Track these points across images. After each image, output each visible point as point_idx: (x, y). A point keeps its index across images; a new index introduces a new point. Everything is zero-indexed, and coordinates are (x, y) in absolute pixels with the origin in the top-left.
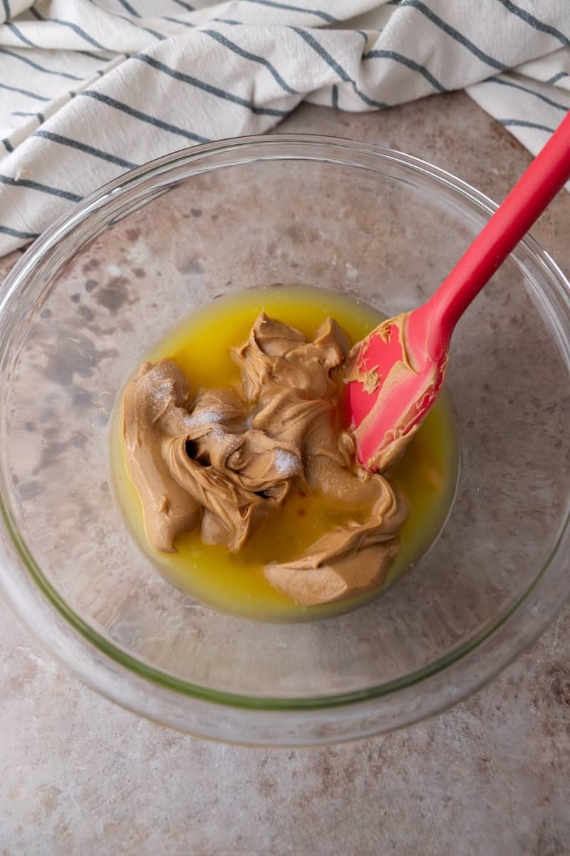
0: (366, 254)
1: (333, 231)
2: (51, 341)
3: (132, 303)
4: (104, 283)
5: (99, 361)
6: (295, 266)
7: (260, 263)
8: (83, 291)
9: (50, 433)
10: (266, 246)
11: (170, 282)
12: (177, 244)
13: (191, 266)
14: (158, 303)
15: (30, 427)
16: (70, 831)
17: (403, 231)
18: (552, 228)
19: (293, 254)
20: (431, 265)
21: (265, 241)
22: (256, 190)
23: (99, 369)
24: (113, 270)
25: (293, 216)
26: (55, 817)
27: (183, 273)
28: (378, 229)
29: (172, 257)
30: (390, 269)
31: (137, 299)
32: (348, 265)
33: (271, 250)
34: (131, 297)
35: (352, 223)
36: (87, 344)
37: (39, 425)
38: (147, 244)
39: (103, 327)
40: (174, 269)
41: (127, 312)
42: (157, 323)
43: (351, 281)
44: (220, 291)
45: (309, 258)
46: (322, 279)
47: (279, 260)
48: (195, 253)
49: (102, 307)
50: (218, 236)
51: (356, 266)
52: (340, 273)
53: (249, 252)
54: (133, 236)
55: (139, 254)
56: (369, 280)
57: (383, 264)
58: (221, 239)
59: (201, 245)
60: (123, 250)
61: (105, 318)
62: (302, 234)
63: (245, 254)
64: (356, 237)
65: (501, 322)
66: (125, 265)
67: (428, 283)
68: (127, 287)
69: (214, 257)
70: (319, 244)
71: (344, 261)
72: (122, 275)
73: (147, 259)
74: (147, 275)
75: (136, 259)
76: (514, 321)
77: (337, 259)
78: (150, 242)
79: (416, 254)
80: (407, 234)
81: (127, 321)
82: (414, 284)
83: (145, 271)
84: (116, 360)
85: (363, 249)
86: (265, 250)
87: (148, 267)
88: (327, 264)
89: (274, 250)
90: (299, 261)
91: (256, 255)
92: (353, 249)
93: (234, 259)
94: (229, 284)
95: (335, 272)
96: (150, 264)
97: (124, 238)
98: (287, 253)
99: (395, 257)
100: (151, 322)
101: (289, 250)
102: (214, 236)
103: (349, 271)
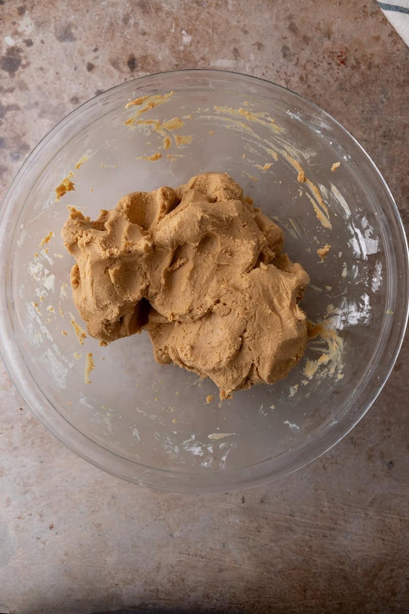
0: (198, 23)
1: (172, 3)
3: (24, 67)
4: (4, 52)
5: (6, 113)
6: (144, 34)
7: (117, 32)
10: (122, 17)
11: (52, 48)
12: (55, 18)
13: (66, 35)
14: (44, 66)
17: (226, 3)
19: (143, 25)
20: (245, 32)
21: (121, 12)
23: (6, 119)
24: (9, 41)
27: (61, 41)
29: (52, 28)
30: (215, 36)
31: (28, 64)
32: (183, 32)
33: (126, 20)
34: (24, 62)
38: (32, 19)
39: (6, 87)
40: (54, 38)
41: (22, 74)
42: (45, 84)
43: (185, 46)
44: (90, 57)
45: (155, 27)
46: (163, 44)
47: (132, 29)
48: (68, 23)
49: (4, 72)
50: (85, 9)
51: (190, 33)
52: (178, 39)
53: (109, 22)
54: (21, 11)
55: (27, 26)
56: (199, 45)
57: (210, 31)
58: (88, 11)
59: (73, 17)
60: (14, 23)
61: (6, 80)
62: (149, 6)
63: (106, 24)
64: (190, 8)
65: (292, 79)
66: (17, 36)
67: (242, 46)
68: (20, 54)
69: (83, 27)
70: (162, 14)
71: (180, 29)
72: (16, 45)
73: (33, 31)
74: (34, 44)
75: (25, 31)
76: (301, 78)
77: (176, 27)
78: (34, 16)
79: (235, 23)
80: (229, 6)
81: (22, 81)
82: (232, 48)
83: (33, 41)
84: (18, 112)
85: (195, 18)
86: (121, 20)
87: (34, 37)
88: (168, 32)
89: (128, 20)
90: (147, 30)
91: (114, 25)
92: (188, 18)
93: (98, 28)
94: (96, 50)
95: (174, 39)
96: (36, 35)
97: (15, 14)
98: (138, 23)
99: (219, 25)
100: (40, 82)
101: (139, 20)
102: (82, 10)
103: (184, 38)
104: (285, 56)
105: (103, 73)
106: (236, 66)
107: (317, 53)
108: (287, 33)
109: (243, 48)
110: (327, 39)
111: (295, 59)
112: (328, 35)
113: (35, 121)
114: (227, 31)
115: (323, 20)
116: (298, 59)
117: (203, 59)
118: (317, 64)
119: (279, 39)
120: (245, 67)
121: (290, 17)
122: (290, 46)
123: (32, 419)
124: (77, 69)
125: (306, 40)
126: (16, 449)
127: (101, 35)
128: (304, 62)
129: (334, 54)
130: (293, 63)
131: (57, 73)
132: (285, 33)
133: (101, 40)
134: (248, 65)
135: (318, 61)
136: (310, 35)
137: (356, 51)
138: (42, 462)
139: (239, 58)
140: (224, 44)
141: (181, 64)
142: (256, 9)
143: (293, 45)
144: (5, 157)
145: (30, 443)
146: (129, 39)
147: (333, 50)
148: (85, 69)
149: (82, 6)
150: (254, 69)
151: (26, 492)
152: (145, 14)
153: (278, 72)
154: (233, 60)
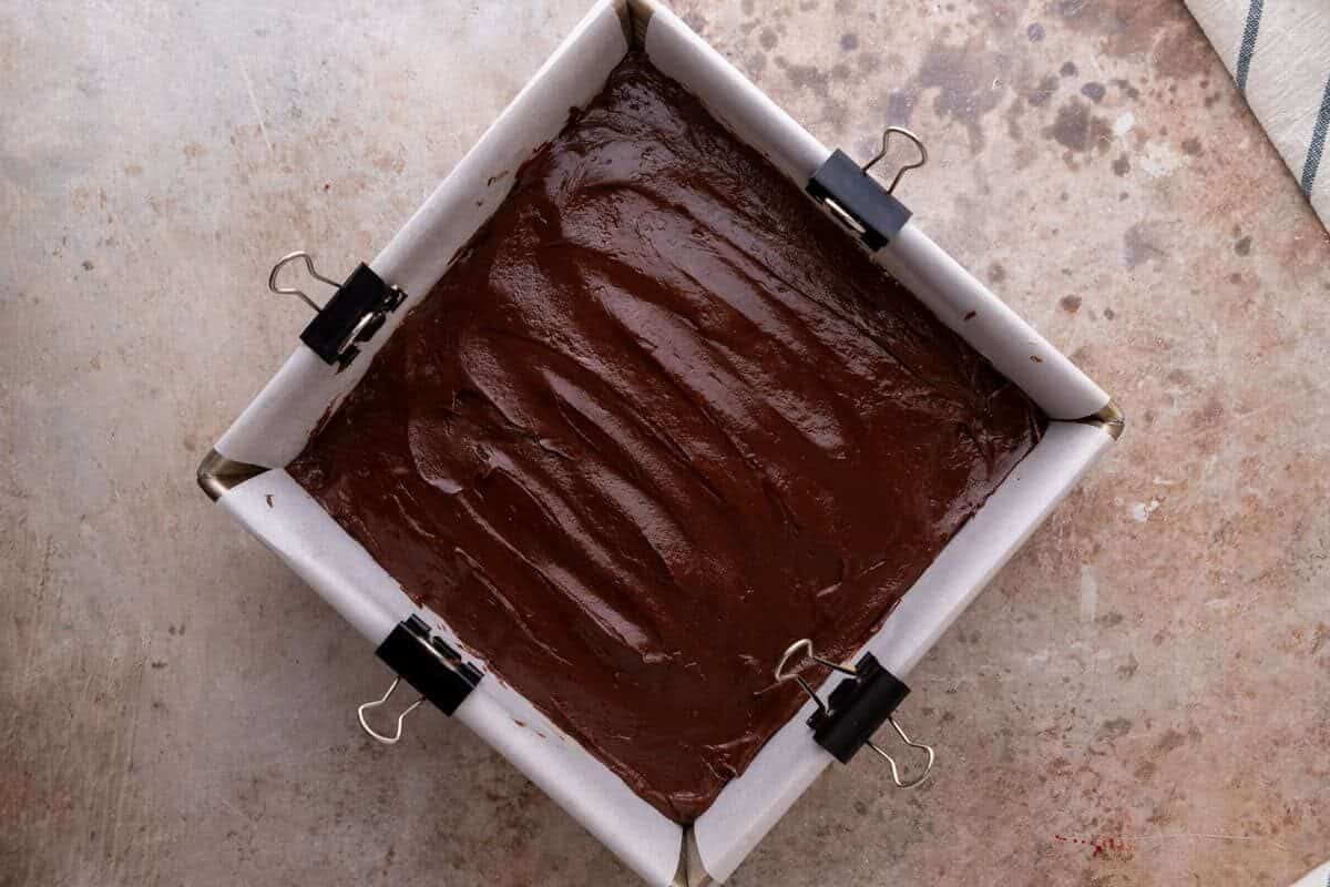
0: (1176, 534)
1: (1219, 476)
2: (992, 45)
3: (1068, 158)
4: (1099, 112)
5: (963, 123)
6: (1149, 418)
7: (1151, 360)
8: (1083, 80)
9: (842, 73)
10: (1184, 368)
11: (1111, 217)
12: (1179, 221)
13: (1141, 247)
14: (1070, 202)
15: (849, 42)
16: (361, 191)
17: (1223, 595)
18: (1240, 836)
19: (1168, 415)
20: (1159, 639)
21: (1192, 366)
22: (1290, 344)
23: (950, 125)
24: (1123, 123)
25: (1244, 410)
26: (373, 171)
27: (1126, 237)
28: (1223, 553)
29: (1155, 215)
30: (1150, 573)
31: (1074, 167)
32: (1155, 504)
33: (1178, 377)
34: (1078, 157)
35: (1233, 508)
36: (991, 102)
37: (853, 54)
38: (1175, 172)
39: (1020, 120)
40: (1134, 221)
41: (1051, 154)
42: (1031, 206)
43: (1123, 509)
44: (1093, 301)
45: (1164, 441)
46: (1126, 462)
47: (1158, 391)
48: (1167, 251)
49: (1056, 114)
50: (1200, 287)
51: (1154, 517)
52: (1138, 492)
53: (1172, 340)
54: (1192, 147)
55: (1158, 160)
56: (1128, 538)
57: (1159, 562)
58: (1195, 292)
59: (1181, 261)
60: (1164, 132)
61: (1037, 121)
62: (1208, 427)
63: (1168, 336)
64: (1208, 516)
65: (1059, 742)
66: (1135, 140)
67: (1127, 633)
68: (1095, 149)
69: (1160, 284)
70: (1194, 456)
71: (1161, 497)
72: (1117, 137)
73: (1148, 175)
74: (1118, 177)
75: (1148, 156)
76: (1060, 762)
77: (1165, 486)
78: (1182, 174)
79: (1178, 614)
80: (1216, 601)
81: (1034, 156)
82: (1123, 611)
83: (1125, 175)
84: (966, 151)
85: (1187, 528)
86: (1177, 367)
87: (1133, 178)
88: (1154, 470)
89: (1179, 383)
90: (1157, 424)
91: (1166, 352)
92: (1188, 510)
93: (1158, 318)
94: (1109, 314)
95: (1139, 483)
96: (1139, 181)
97: (1185, 133)
98: (1172, 404)
99: (1173, 581)
100: (1035, 195)
101: (1179, 406)
102: (1198, 279)
103: (1142, 506)
104: (1109, 725)
105: (1059, 332)
106: (1082, 620)
107: (1118, 794)
108: (1159, 729)
109: (1123, 635)
110: (1150, 814)
111: (1102, 749)
112: (1158, 818)
113: (947, 188)
114: (1160, 599)
115: (1192, 806)
116: (1102, 754)
117: (1097, 549)
118: (1094, 795)
119: (1144, 711)
120: (1082, 640)
121: (1195, 734)
122: (1131, 736)
123: (308, 212)
124: (1066, 276)
125: (1146, 770)
126: (244, 180)
127: (1142, 324)
128: (1096, 766)
129: (1116, 832)
130: (1093, 743)
131: (1055, 232)
132: (1158, 724)
133: (1133, 322)
134: (1087, 647)
135: (1100, 798)
136: (1157, 778)
137: (1126, 878)
138: (218, 236)
139: (1100, 627)
140: (1131, 593)
141: (1084, 501)
142: (1211, 659)
143: (1132, 741)
144: (866, 127)
145: (257, 209)
146: (1136, 386)
147: (1125, 829)
148: (1067, 293)
149: (1207, 279)
150: (1079, 660)
151: (155, 206)
152: (1193, 419)
153: (1073, 711)
154: (1096, 614)
